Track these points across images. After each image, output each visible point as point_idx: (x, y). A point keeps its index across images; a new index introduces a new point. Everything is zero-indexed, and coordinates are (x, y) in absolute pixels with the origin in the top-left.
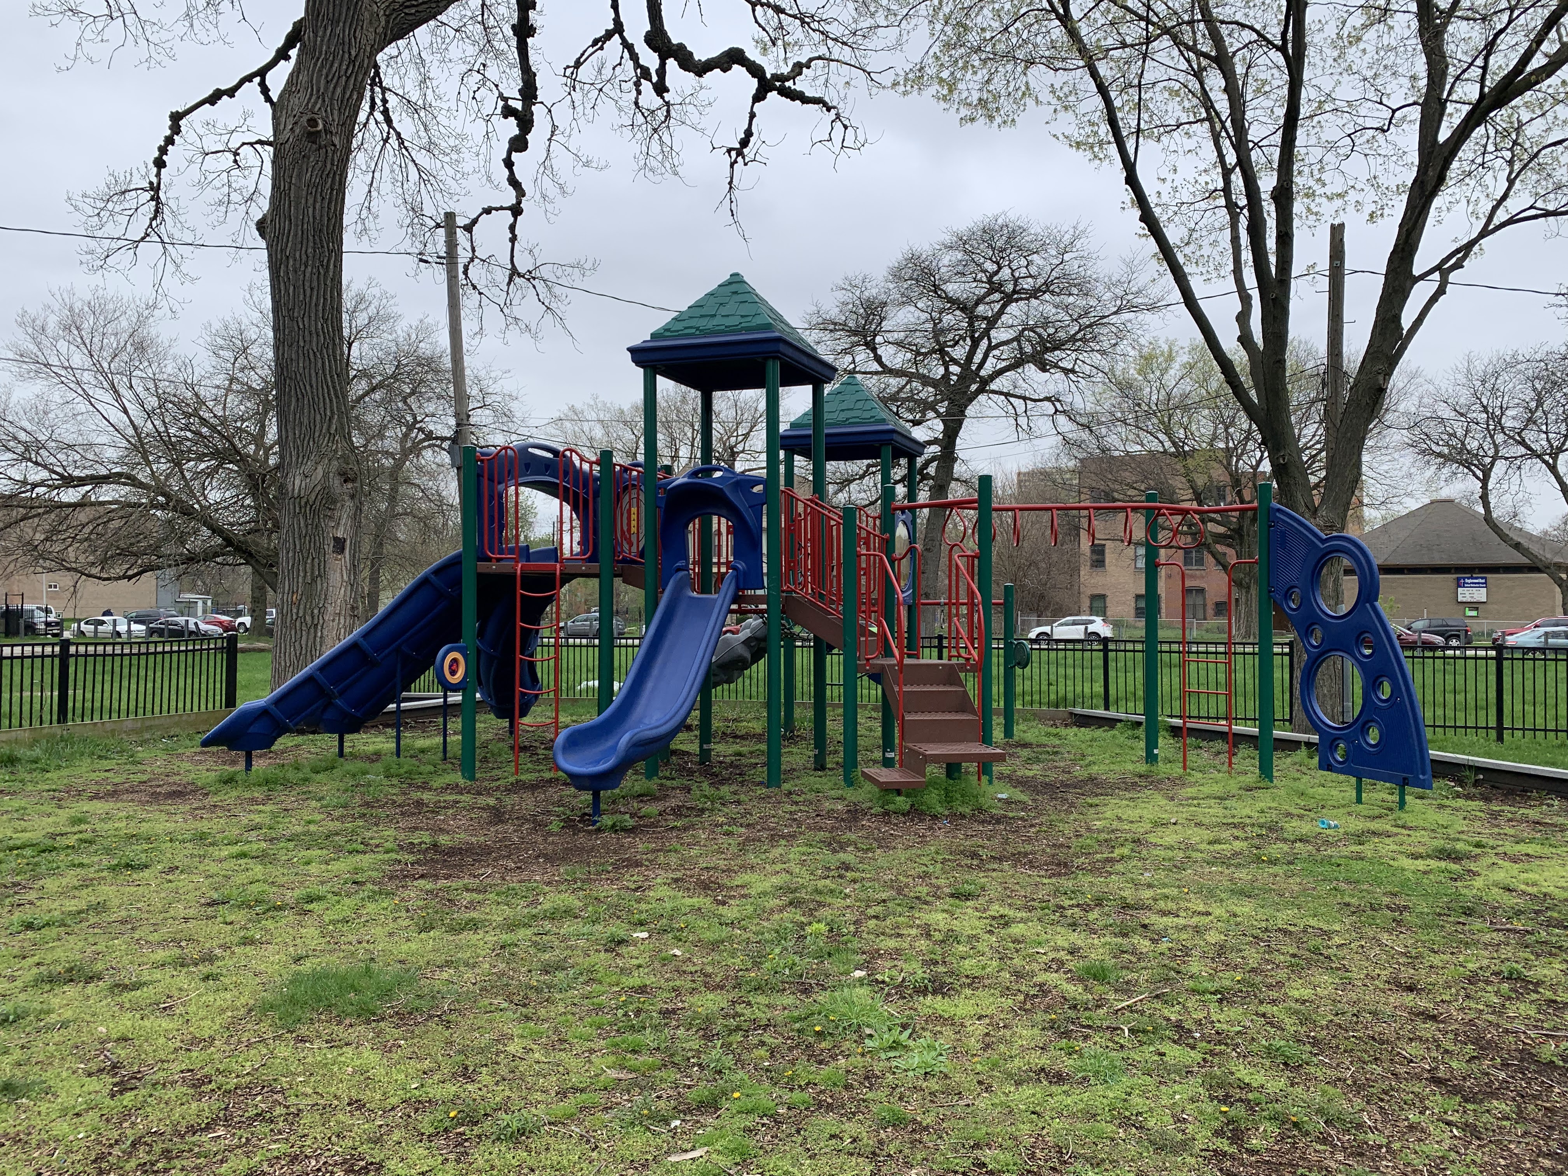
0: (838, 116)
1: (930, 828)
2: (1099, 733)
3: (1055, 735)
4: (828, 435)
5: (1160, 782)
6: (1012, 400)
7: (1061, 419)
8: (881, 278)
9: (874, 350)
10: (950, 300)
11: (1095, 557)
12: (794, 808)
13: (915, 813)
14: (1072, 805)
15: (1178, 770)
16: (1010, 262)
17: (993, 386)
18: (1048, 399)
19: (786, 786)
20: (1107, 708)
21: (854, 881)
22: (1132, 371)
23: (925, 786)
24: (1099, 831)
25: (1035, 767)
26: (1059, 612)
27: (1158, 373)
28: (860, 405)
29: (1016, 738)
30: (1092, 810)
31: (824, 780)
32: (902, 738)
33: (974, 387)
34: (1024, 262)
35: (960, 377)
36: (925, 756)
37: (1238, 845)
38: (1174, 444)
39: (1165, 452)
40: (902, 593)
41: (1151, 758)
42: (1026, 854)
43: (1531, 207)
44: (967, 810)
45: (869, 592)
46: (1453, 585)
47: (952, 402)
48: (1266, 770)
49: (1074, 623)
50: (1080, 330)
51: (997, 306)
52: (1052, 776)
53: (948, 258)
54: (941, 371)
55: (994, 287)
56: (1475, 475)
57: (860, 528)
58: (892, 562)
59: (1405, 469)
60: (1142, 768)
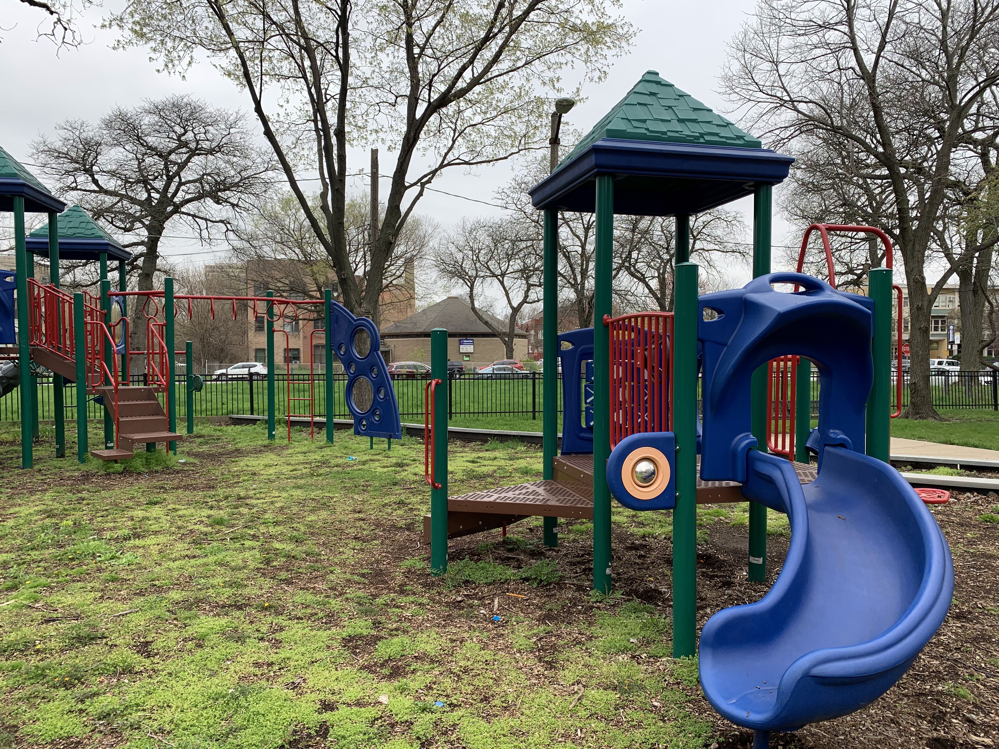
0: (59, 20)
1: (136, 479)
2: (245, 427)
3: (219, 430)
4: (60, 243)
5: (275, 448)
6: (197, 219)
7: (231, 235)
8: (96, 125)
9: (92, 176)
10: (150, 148)
11: (257, 324)
12: (44, 477)
13: (126, 472)
14: (223, 462)
15: (286, 442)
16: (194, 128)
17: (183, 210)
18: (222, 221)
19: (37, 467)
20: (252, 413)
21: (88, 504)
22: (277, 208)
23: (132, 457)
24: (235, 472)
25: (204, 447)
26: (234, 360)
27: (294, 211)
28: (83, 225)
29: (195, 433)
30: (233, 464)
31: (64, 462)
32: (118, 431)
33: (170, 209)
34: (202, 130)
35: (160, 201)
36: (132, 440)
37: (304, 471)
38: (305, 256)
39: (299, 260)
40: (117, 346)
41: (271, 437)
42: (192, 485)
43: (458, 158)
44: (159, 468)
45: (93, 346)
46: (458, 343)
47: (153, 218)
48: (330, 438)
49: (243, 367)
50: (241, 180)
51: (185, 156)
52: (214, 450)
53: (147, 119)
54: (145, 196)
55: (183, 144)
56: (467, 284)
57: (86, 306)
58: (109, 327)
59: (433, 279)
60: (266, 442)
